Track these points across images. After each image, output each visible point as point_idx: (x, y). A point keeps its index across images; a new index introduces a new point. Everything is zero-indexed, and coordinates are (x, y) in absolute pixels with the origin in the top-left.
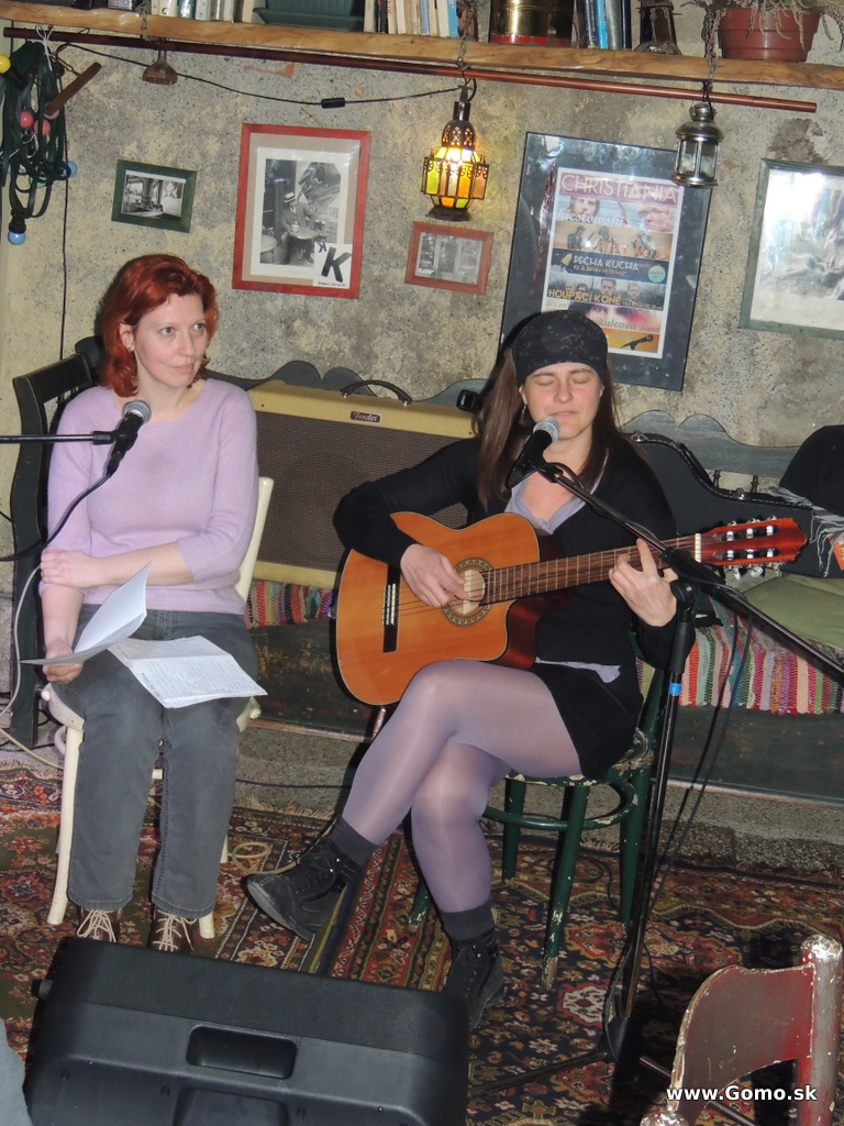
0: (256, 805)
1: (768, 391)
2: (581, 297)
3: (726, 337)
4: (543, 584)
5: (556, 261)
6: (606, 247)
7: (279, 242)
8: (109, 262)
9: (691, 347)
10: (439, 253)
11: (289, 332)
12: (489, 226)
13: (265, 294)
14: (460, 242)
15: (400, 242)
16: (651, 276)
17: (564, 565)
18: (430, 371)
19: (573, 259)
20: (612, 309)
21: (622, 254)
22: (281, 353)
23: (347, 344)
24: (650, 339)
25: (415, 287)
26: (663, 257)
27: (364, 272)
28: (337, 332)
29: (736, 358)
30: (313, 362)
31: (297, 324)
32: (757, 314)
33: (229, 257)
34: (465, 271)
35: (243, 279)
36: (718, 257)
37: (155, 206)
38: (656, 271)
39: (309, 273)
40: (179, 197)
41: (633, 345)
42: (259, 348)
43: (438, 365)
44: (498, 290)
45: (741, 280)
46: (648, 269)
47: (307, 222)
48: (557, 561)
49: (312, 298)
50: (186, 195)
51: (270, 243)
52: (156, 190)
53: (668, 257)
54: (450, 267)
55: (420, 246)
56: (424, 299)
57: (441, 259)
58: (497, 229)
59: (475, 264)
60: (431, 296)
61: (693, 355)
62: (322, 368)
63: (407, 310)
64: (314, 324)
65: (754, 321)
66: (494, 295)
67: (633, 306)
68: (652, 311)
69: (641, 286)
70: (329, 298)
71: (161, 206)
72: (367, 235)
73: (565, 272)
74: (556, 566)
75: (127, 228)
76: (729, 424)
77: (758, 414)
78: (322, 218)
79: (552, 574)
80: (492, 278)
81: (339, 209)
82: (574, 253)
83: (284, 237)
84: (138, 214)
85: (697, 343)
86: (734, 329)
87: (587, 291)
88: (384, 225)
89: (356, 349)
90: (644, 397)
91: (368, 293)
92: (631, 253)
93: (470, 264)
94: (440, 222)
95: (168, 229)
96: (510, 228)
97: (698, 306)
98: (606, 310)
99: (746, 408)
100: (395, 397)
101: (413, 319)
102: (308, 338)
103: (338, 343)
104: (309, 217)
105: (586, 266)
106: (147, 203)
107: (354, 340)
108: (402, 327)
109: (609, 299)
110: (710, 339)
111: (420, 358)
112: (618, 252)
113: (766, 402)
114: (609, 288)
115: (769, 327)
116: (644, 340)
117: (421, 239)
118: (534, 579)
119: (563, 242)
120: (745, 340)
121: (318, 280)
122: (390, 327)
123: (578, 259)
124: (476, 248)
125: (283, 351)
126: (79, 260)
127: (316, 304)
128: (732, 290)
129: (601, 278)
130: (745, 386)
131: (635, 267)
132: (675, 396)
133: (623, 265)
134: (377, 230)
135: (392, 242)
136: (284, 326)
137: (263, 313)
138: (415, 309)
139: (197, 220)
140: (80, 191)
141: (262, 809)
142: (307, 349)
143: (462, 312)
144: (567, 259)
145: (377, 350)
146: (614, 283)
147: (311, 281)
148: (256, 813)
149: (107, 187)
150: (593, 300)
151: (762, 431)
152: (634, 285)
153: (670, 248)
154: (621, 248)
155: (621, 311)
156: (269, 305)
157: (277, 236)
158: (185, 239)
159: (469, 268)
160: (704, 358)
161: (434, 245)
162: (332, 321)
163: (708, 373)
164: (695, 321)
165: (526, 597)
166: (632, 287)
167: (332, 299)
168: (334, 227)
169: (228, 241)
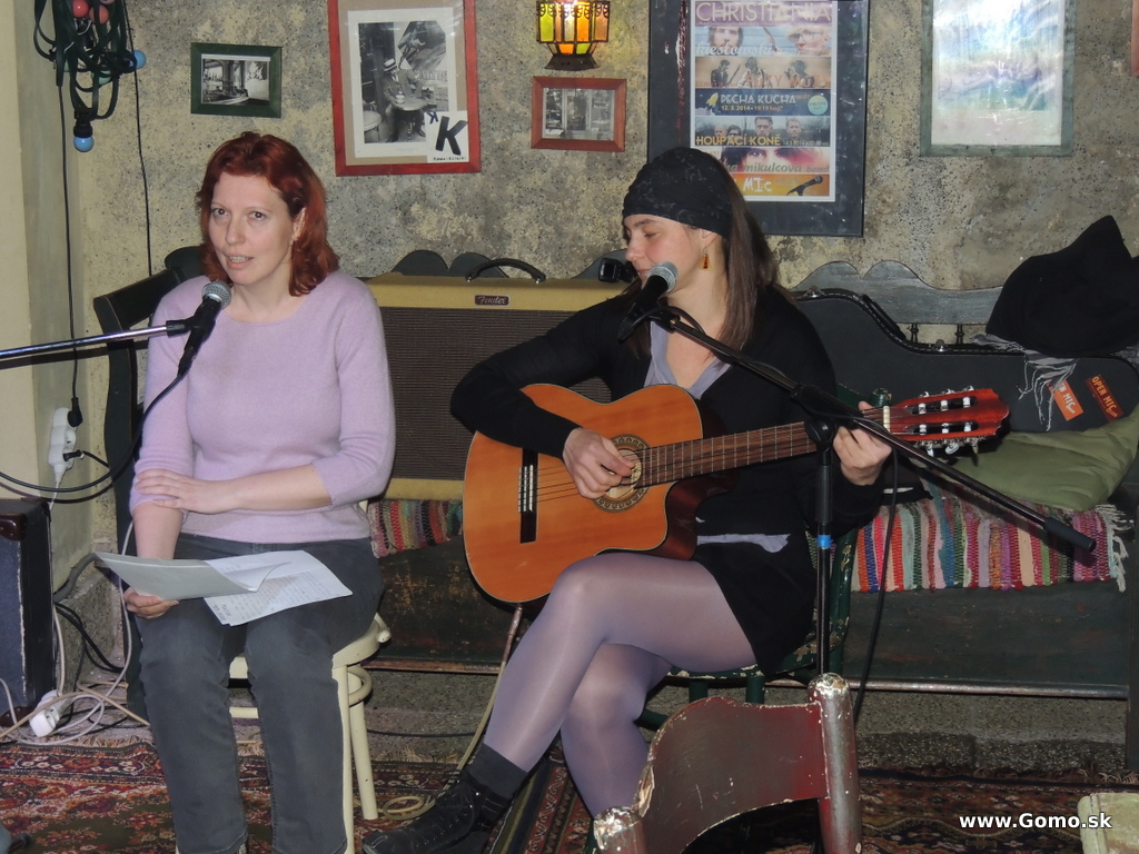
0: (411, 756)
1: (963, 225)
2: (733, 141)
3: (907, 169)
4: (709, 463)
5: (701, 103)
6: (756, 81)
7: (384, 118)
8: (193, 162)
9: (867, 184)
10: (567, 109)
11: (407, 219)
12: (620, 72)
13: (375, 179)
14: (589, 94)
15: (522, 102)
16: (811, 108)
17: (732, 442)
18: (572, 246)
19: (719, 98)
20: (771, 151)
21: (775, 87)
22: (400, 245)
23: (474, 226)
24: (818, 182)
25: (545, 152)
26: (823, 84)
27: (484, 140)
28: (461, 213)
29: (922, 192)
30: (437, 250)
31: (415, 208)
32: (938, 138)
33: (329, 140)
34: (597, 127)
35: (348, 164)
36: (886, 77)
37: (238, 91)
38: (817, 101)
39: (422, 148)
40: (264, 78)
41: (800, 190)
42: (374, 241)
43: (580, 238)
44: (639, 144)
45: (917, 100)
46: (807, 100)
47: (413, 90)
48: (723, 438)
49: (428, 177)
50: (272, 74)
51: (374, 119)
52: (237, 73)
53: (829, 84)
54: (581, 125)
55: (545, 101)
56: (556, 164)
57: (569, 116)
58: (630, 74)
59: (609, 118)
60: (563, 159)
61: (871, 194)
62: (449, 255)
63: (537, 179)
64: (434, 207)
65: (938, 146)
66: (635, 151)
67: (794, 145)
68: (817, 149)
69: (802, 120)
70: (448, 175)
71: (246, 91)
72: (483, 98)
73: (713, 115)
74: (722, 443)
75: (209, 121)
76: (922, 268)
77: (955, 253)
78: (429, 85)
79: (718, 453)
80: (630, 131)
81: (446, 72)
82: (720, 92)
83: (388, 110)
84: (221, 102)
85: (875, 180)
86: (915, 158)
87: (740, 134)
88: (501, 84)
89: (485, 230)
90: (821, 248)
91: (491, 165)
92: (785, 84)
93: (604, 118)
94: (564, 74)
95: (257, 115)
96: (645, 71)
97: (871, 137)
98: (764, 153)
99: (941, 248)
100: (528, 276)
101: (545, 189)
102: (430, 223)
103: (464, 226)
104: (415, 84)
105: (735, 105)
106: (230, 89)
107: (481, 220)
108: (534, 198)
109: (767, 140)
110: (889, 174)
111: (560, 234)
112: (770, 84)
113: (963, 239)
114: (766, 127)
115: (954, 151)
116: (813, 182)
117: (545, 96)
118: (697, 458)
119: (706, 82)
120: (929, 169)
121: (433, 156)
122: (520, 201)
123: (725, 98)
124: (609, 99)
125: (403, 241)
126: (160, 162)
127: (434, 183)
128: (907, 114)
129: (754, 117)
130: (936, 223)
131: (792, 99)
132: (856, 244)
133: (778, 99)
134: (494, 92)
135: (512, 102)
136: (400, 213)
137: (374, 201)
138: (547, 176)
139: (289, 102)
140: (152, 83)
141: (420, 761)
142: (429, 237)
143: (600, 175)
144: (713, 100)
145: (509, 228)
146: (770, 121)
147: (425, 157)
148: (412, 766)
149: (183, 75)
150: (748, 144)
151: (962, 272)
152: (793, 120)
153: (830, 73)
154: (773, 80)
155: (781, 153)
156: (380, 191)
157: (380, 110)
158: (276, 125)
159: (602, 122)
160: (884, 196)
161: (560, 101)
162: (454, 201)
163: (891, 213)
164: (869, 154)
165: (688, 478)
166: (791, 124)
167: (451, 175)
168: (444, 93)
169: (326, 122)
